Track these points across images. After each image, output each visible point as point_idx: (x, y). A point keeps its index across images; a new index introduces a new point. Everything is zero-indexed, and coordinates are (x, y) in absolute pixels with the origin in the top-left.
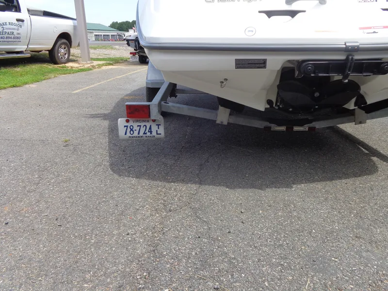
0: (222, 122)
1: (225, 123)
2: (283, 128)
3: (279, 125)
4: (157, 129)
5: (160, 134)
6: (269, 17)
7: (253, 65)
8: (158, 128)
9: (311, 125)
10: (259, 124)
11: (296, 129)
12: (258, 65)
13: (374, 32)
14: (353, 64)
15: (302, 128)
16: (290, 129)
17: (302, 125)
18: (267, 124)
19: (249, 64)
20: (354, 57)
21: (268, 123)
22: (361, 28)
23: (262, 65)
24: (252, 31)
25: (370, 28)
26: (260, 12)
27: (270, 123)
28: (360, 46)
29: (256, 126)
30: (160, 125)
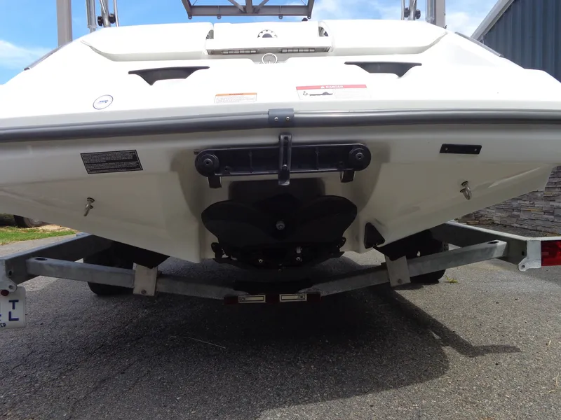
0: (144, 292)
1: (151, 292)
2: (261, 298)
3: (253, 293)
4: (11, 310)
5: (17, 319)
6: (151, 83)
7: (117, 165)
8: (14, 308)
9: (313, 289)
10: (215, 293)
11: (284, 298)
12: (125, 164)
13: (325, 94)
14: (290, 149)
15: (296, 297)
16: (273, 299)
17: (294, 292)
18: (229, 291)
19: (107, 162)
20: (289, 137)
21: (232, 290)
22: (298, 88)
23: (133, 164)
24: (106, 101)
25: (319, 87)
26: (131, 73)
27: (236, 289)
28: (296, 116)
29: (210, 297)
30: (17, 301)
